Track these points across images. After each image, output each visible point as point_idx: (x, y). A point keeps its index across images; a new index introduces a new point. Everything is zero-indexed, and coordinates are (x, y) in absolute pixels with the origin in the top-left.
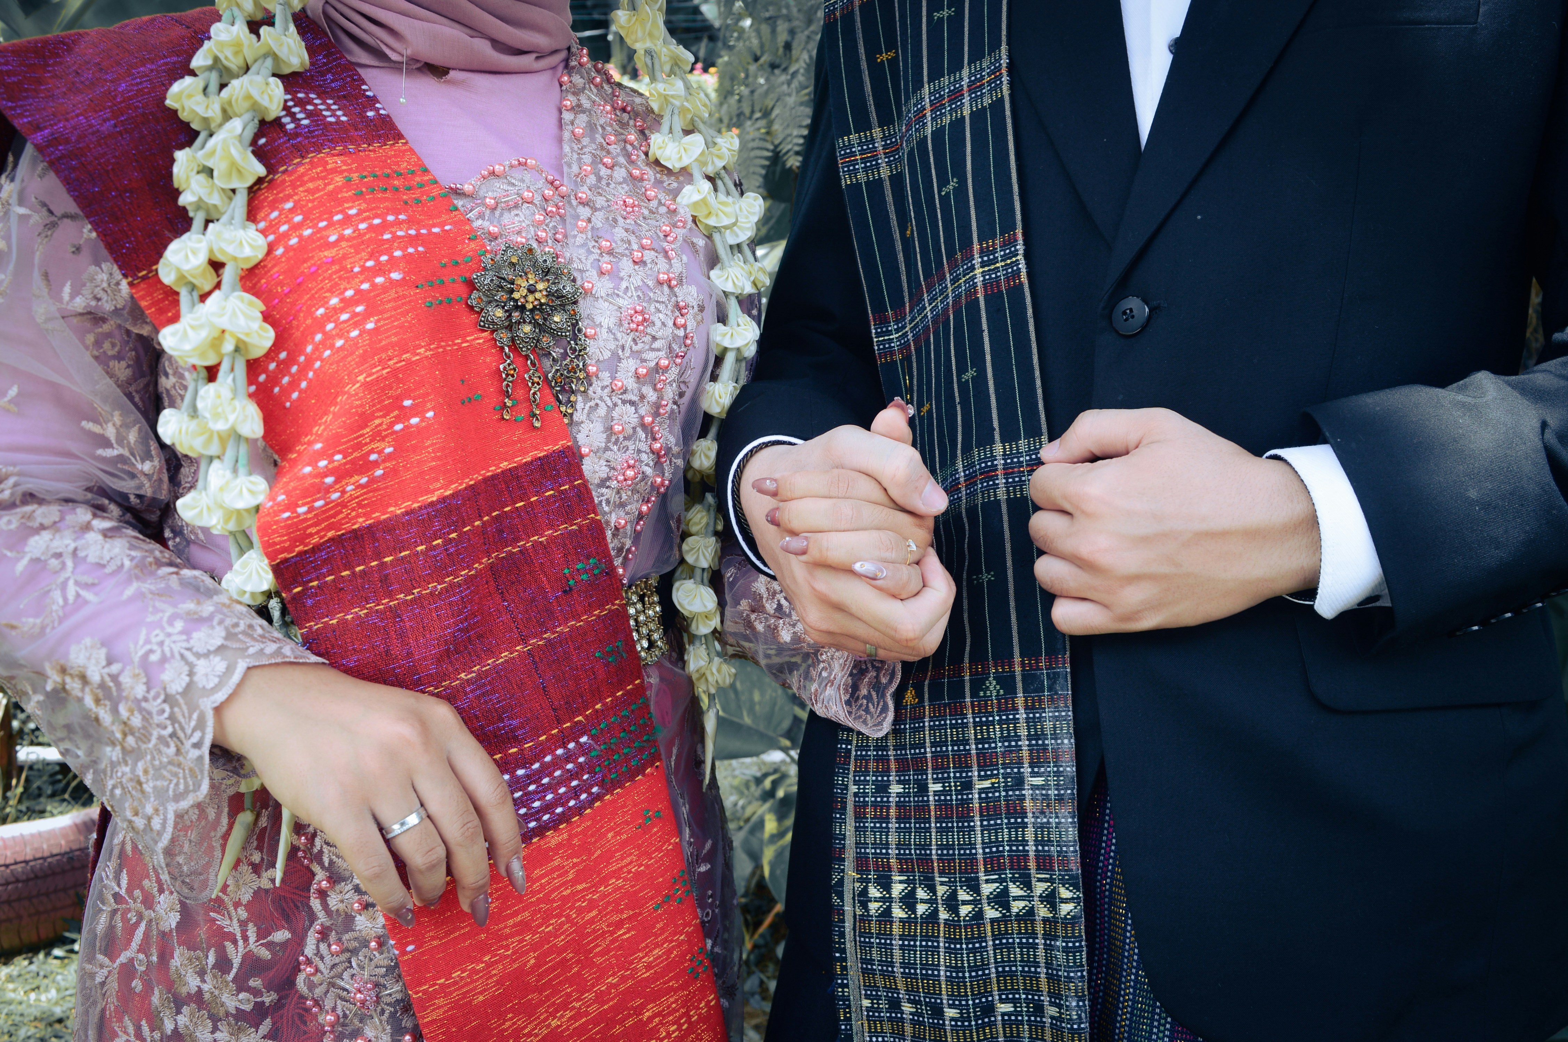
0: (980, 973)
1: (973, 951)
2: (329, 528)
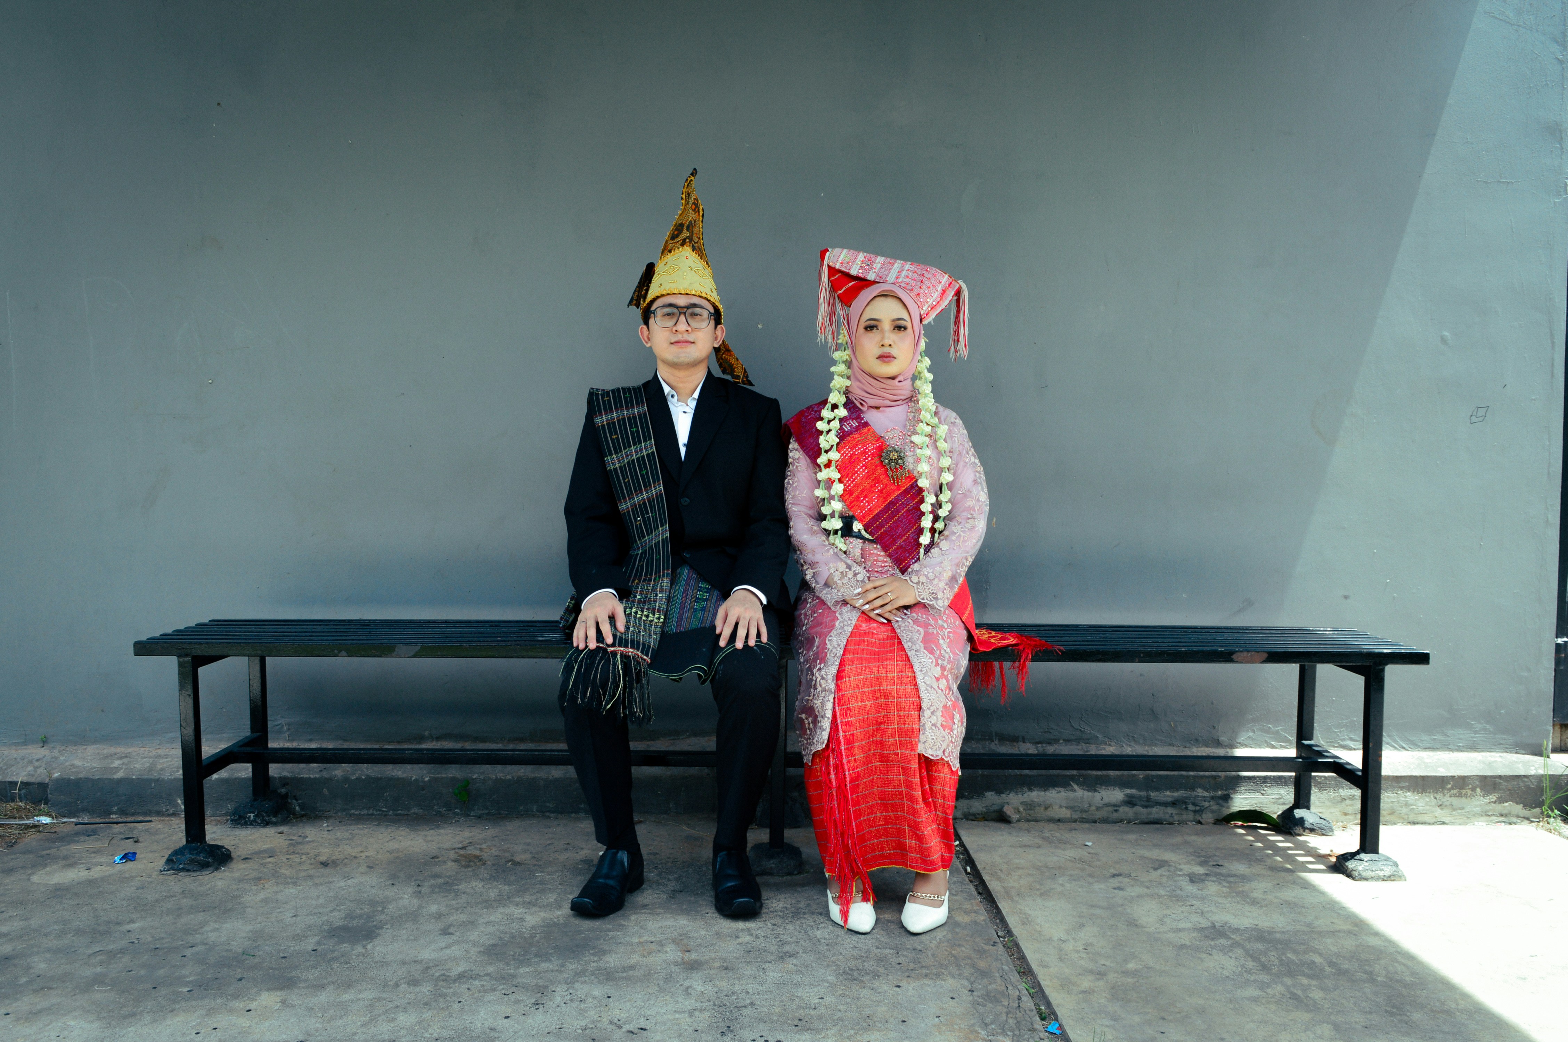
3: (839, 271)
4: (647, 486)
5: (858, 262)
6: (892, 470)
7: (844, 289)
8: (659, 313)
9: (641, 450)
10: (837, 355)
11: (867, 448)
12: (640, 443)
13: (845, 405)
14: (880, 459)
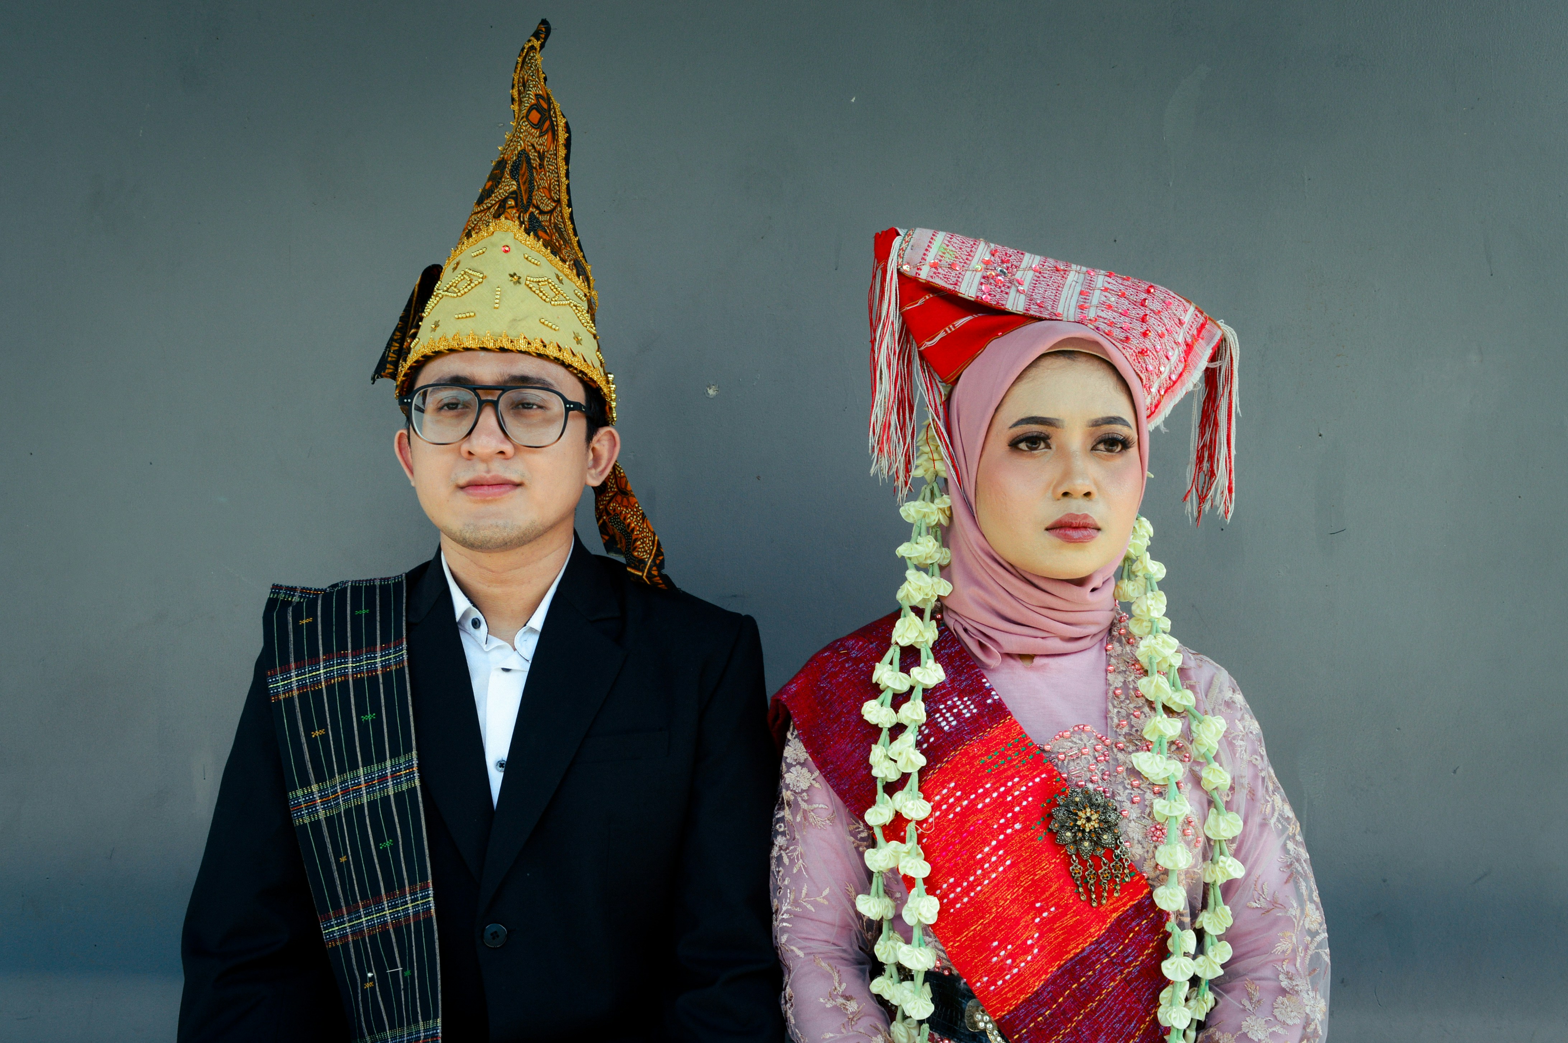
2: (1021, 992)
3: (928, 287)
4: (394, 887)
5: (976, 264)
6: (1083, 862)
7: (942, 334)
8: (432, 401)
9: (383, 779)
10: (912, 512)
11: (1008, 791)
12: (381, 759)
13: (938, 650)
14: (1046, 825)
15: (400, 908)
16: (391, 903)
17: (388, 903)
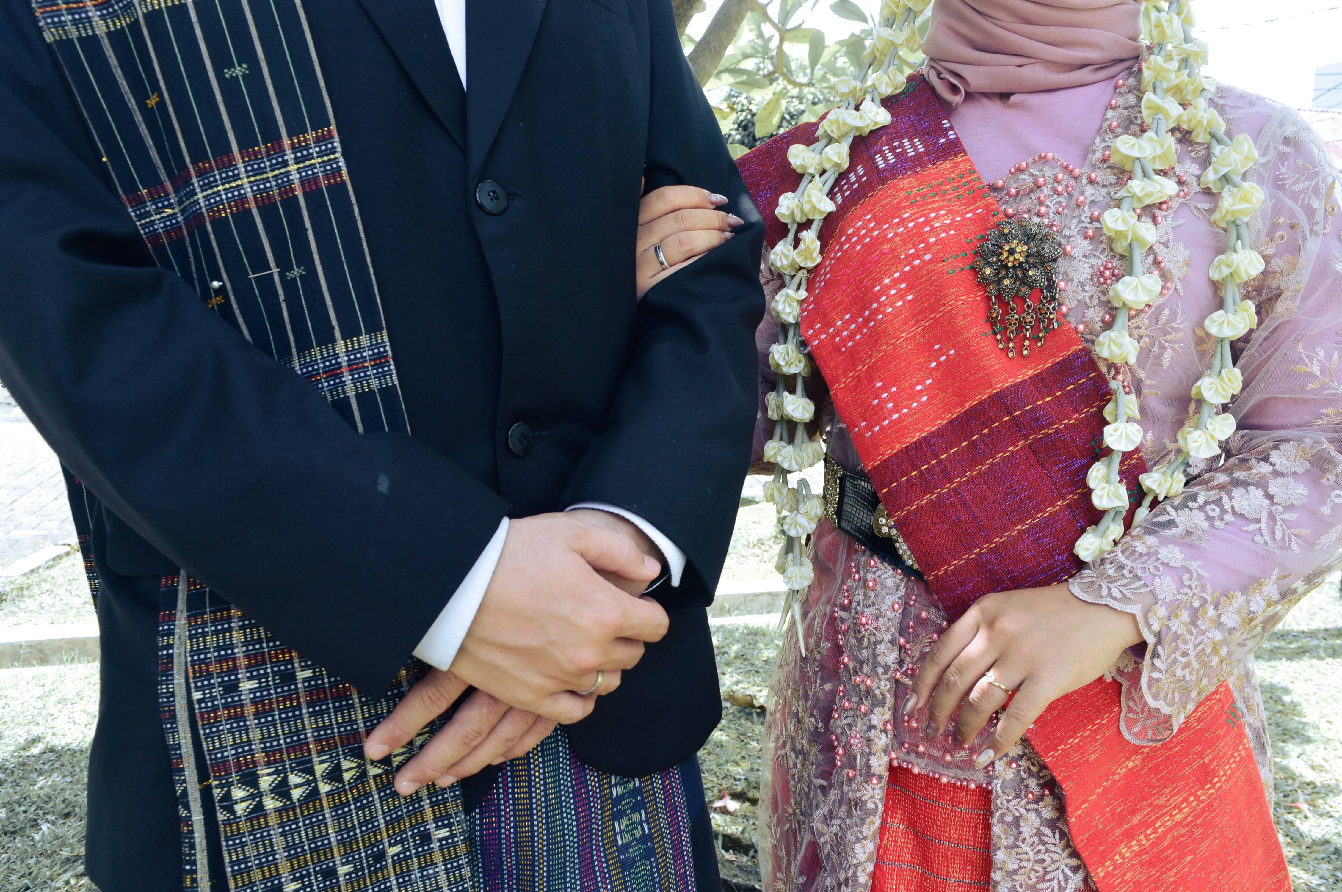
0: (370, 826)
1: (362, 808)
11: (928, 222)
15: (270, 175)
16: (252, 165)
17: (245, 167)
